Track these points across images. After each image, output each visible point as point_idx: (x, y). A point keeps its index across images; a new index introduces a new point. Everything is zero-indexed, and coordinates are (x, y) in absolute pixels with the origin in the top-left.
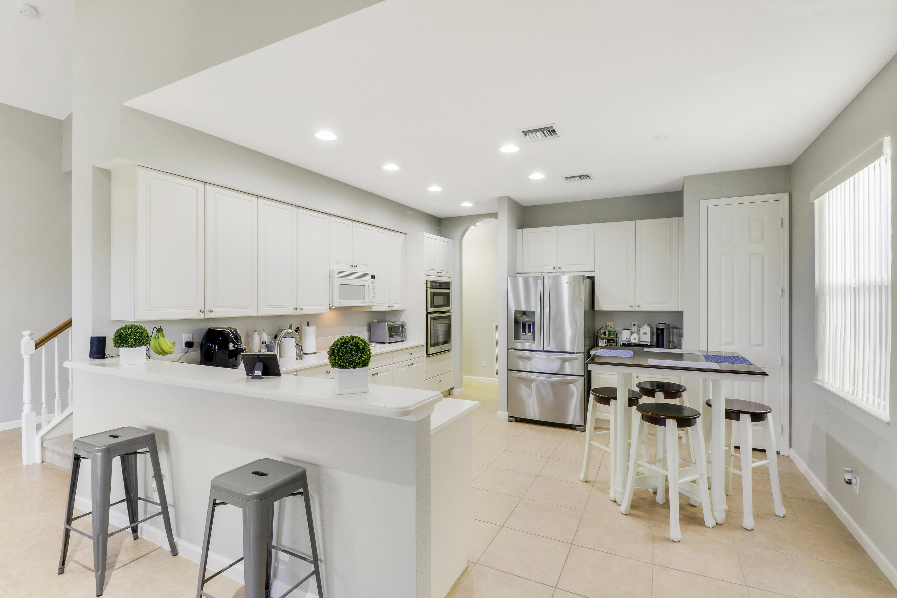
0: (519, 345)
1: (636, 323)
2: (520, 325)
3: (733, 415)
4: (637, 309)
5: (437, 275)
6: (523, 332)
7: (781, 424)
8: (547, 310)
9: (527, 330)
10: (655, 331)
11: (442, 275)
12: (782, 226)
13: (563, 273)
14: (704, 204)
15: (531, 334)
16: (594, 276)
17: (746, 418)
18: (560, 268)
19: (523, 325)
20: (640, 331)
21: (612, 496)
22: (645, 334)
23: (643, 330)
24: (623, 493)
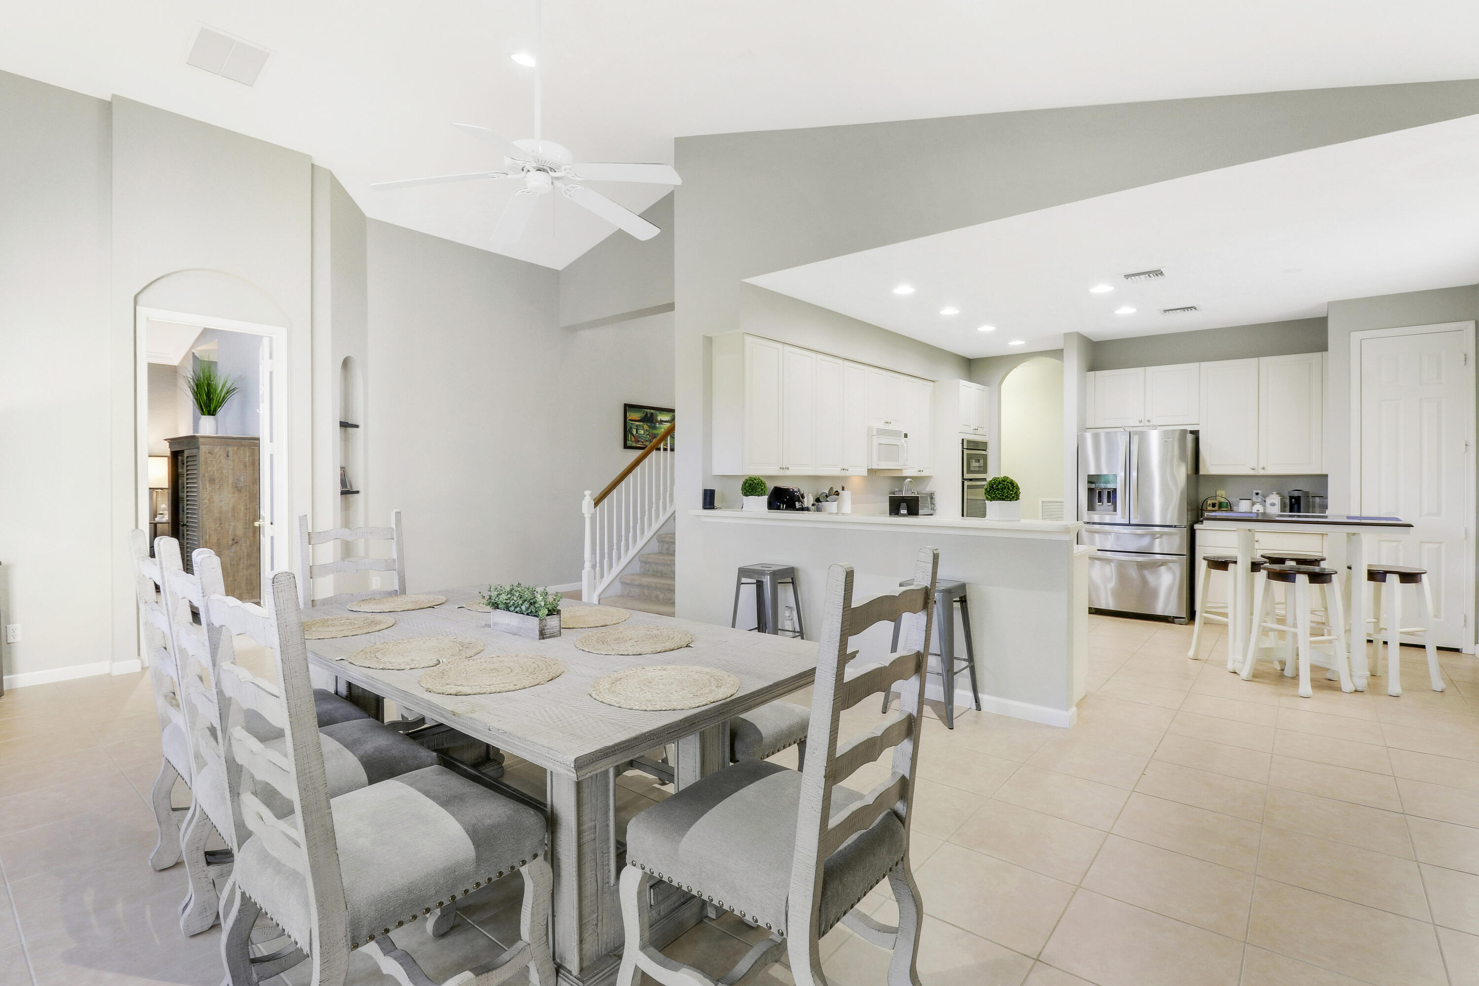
0: (1096, 518)
1: (1260, 492)
2: (1096, 493)
3: (1379, 577)
4: (1262, 472)
5: (972, 433)
6: (1099, 501)
7: (1464, 613)
8: (1134, 474)
9: (1105, 500)
10: (1288, 501)
11: (978, 432)
12: (1465, 364)
13: (1155, 427)
14: (1356, 336)
15: (1110, 504)
16: (1198, 431)
17: (1393, 580)
18: (1149, 421)
19: (1100, 493)
20: (1265, 501)
21: (1230, 666)
22: (1273, 505)
23: (1269, 501)
24: (1244, 662)
